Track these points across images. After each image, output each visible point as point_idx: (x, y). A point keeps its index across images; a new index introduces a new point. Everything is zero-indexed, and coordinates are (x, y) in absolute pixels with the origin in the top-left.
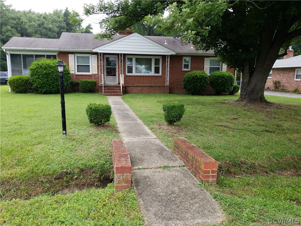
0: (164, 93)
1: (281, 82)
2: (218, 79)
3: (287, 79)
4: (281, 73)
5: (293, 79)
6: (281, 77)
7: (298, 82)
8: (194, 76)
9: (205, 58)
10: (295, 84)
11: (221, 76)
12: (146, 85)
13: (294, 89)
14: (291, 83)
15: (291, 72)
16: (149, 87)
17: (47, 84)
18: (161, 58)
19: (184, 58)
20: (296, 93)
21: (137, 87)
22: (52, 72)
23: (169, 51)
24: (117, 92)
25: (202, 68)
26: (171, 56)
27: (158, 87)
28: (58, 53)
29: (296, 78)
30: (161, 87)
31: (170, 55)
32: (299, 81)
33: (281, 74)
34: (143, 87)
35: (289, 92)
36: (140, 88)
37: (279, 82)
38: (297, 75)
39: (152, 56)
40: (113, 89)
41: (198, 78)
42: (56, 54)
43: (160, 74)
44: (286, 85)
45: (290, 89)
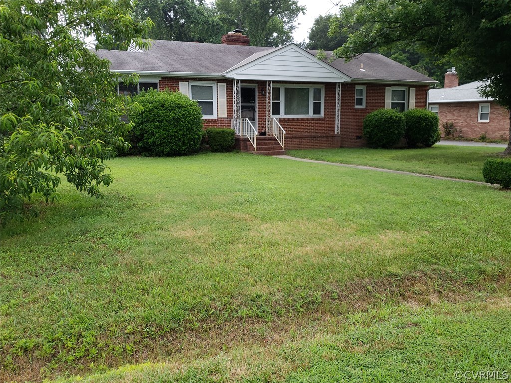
0: (334, 148)
1: (455, 124)
2: (419, 122)
3: (465, 121)
4: (454, 110)
5: (476, 120)
6: (455, 118)
7: (484, 125)
8: (387, 118)
9: (386, 88)
10: (479, 128)
11: (424, 117)
12: (301, 134)
13: (479, 136)
14: (473, 126)
15: (472, 108)
16: (312, 137)
17: (175, 137)
18: (324, 89)
19: (358, 87)
20: (485, 141)
21: (294, 138)
22: (183, 115)
23: (342, 75)
24: (274, 149)
25: (383, 105)
26: (344, 85)
27: (325, 137)
28: (161, 79)
29: (481, 119)
30: (329, 137)
31: (342, 83)
32: (487, 123)
33: (454, 112)
34: (302, 138)
35: (472, 140)
36: (296, 140)
37: (452, 125)
38: (481, 113)
39: (310, 85)
40: (266, 144)
41: (395, 121)
42: (156, 81)
43: (322, 115)
44: (464, 129)
45: (471, 136)
